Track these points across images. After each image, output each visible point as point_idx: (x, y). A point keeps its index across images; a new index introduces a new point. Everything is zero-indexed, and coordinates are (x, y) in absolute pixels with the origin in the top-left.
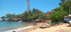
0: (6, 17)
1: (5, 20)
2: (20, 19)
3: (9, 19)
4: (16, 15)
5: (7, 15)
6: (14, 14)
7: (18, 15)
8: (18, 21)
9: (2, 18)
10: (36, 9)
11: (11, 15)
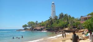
0: (27, 25)
1: (27, 29)
2: (44, 28)
3: (31, 27)
4: (39, 23)
5: (29, 23)
6: (37, 22)
7: (41, 23)
8: (41, 30)
9: (23, 27)
10: (64, 14)
11: (34, 23)
